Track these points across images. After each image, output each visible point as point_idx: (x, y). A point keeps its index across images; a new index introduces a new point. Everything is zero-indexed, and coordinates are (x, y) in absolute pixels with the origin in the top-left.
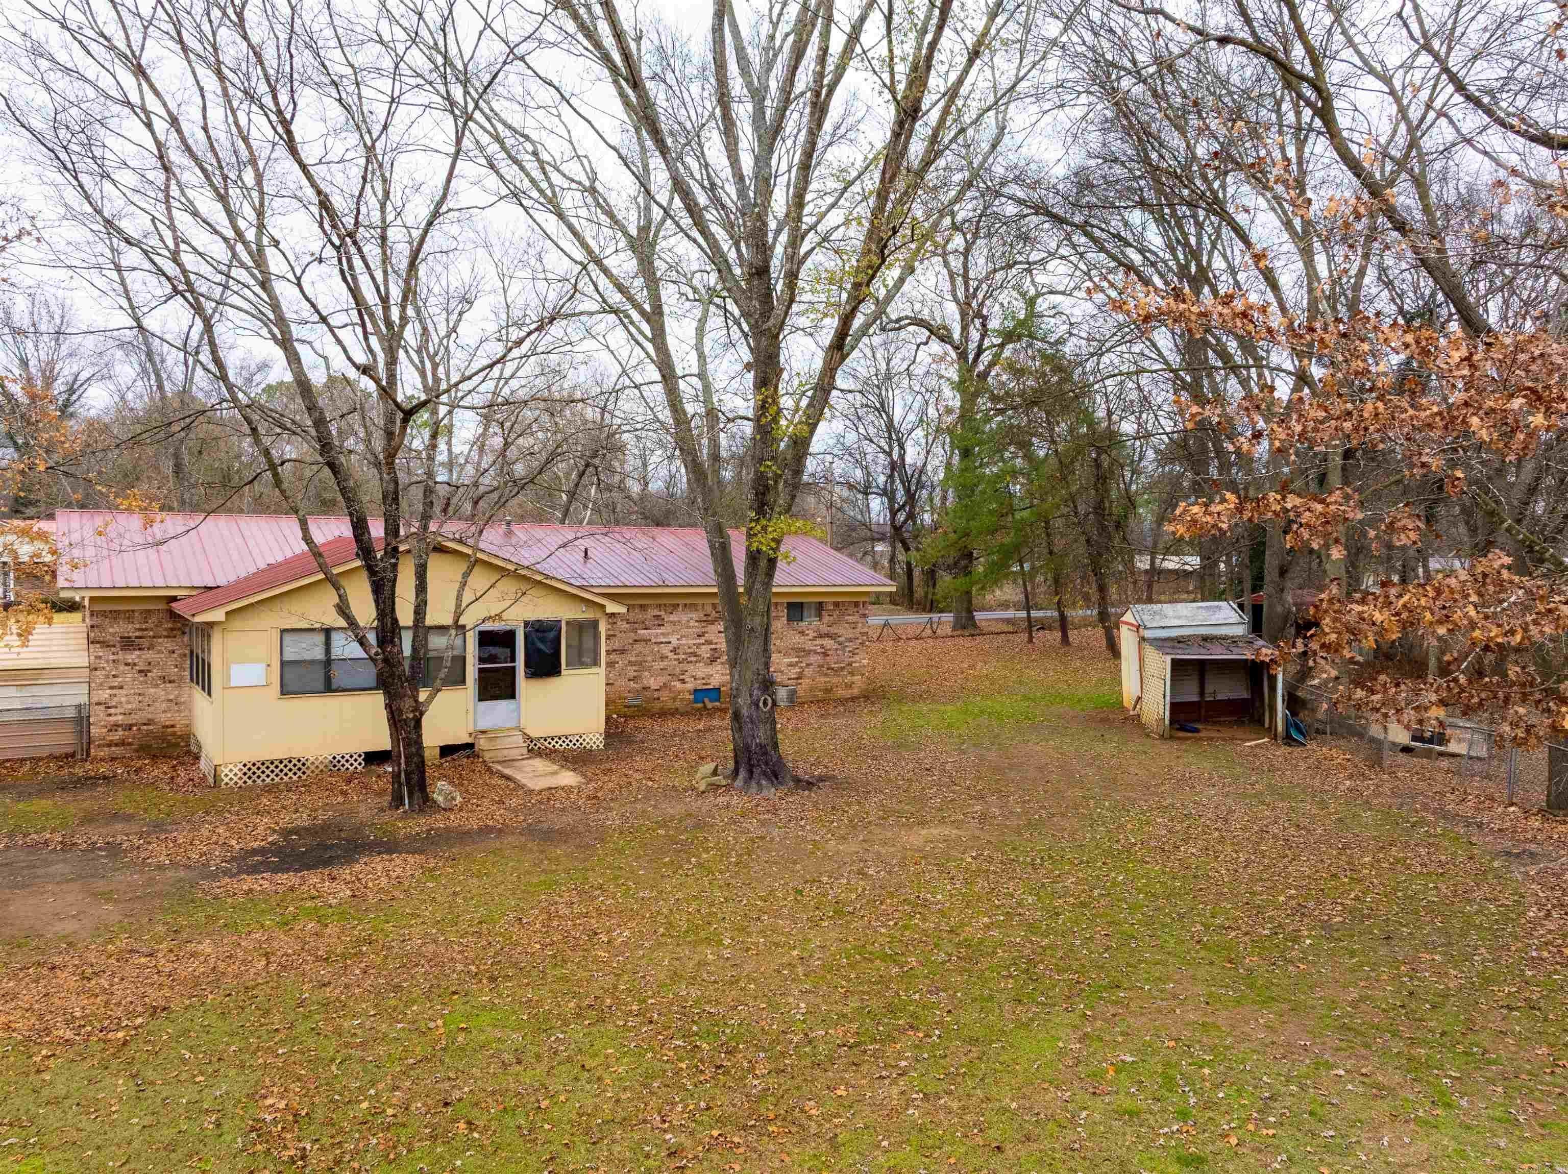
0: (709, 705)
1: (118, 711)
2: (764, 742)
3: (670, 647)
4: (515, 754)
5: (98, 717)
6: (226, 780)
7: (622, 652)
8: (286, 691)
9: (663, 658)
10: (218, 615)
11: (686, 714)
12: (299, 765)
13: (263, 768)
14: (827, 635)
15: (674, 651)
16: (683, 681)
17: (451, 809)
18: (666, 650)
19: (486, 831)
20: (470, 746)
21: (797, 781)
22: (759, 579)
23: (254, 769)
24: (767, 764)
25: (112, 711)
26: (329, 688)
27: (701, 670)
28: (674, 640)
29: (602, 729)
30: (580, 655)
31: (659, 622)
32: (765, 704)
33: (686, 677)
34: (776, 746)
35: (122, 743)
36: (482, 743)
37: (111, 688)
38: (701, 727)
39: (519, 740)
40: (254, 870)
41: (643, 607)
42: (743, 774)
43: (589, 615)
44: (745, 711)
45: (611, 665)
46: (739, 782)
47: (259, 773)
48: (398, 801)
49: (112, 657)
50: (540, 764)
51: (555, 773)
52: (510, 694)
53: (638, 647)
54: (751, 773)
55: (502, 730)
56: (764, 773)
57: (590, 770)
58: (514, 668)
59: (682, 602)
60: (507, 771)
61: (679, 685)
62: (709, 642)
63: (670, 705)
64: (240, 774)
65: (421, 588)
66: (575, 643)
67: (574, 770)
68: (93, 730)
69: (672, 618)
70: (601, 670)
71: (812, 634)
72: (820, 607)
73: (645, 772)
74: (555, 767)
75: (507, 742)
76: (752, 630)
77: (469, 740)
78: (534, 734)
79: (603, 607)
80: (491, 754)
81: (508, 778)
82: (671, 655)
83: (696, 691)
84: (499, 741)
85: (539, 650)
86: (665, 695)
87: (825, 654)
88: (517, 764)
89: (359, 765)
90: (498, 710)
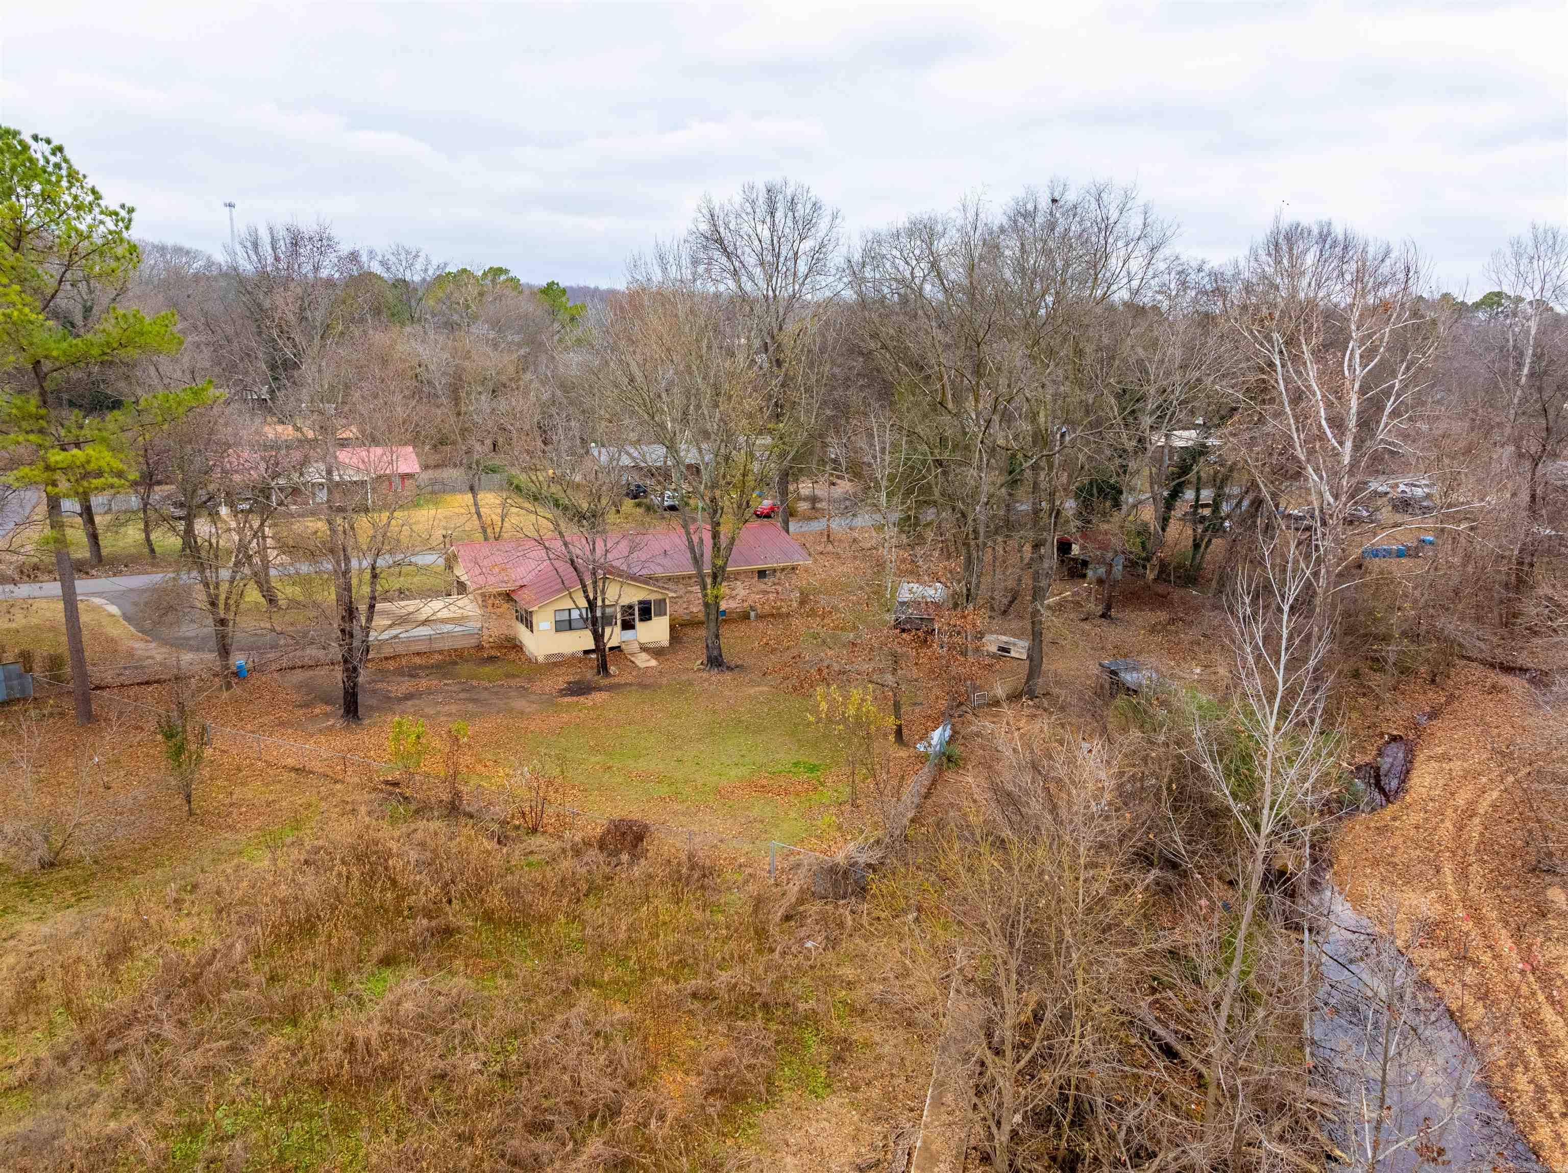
1: (492, 630)
2: (716, 655)
4: (635, 650)
5: (486, 634)
6: (539, 660)
8: (557, 631)
10: (535, 607)
12: (562, 655)
13: (551, 656)
14: (778, 585)
17: (616, 675)
19: (626, 684)
20: (620, 648)
21: (728, 668)
23: (548, 657)
24: (718, 662)
25: (490, 631)
26: (571, 629)
29: (668, 640)
30: (659, 613)
34: (721, 656)
35: (495, 643)
36: (623, 646)
37: (489, 623)
39: (636, 646)
40: (565, 695)
42: (709, 665)
43: (662, 596)
45: (670, 616)
46: (708, 668)
48: (599, 673)
49: (488, 611)
50: (644, 656)
51: (649, 660)
52: (633, 628)
54: (712, 665)
55: (630, 642)
56: (717, 667)
57: (661, 658)
58: (634, 618)
60: (632, 658)
64: (544, 658)
66: (657, 608)
67: (657, 658)
68: (484, 638)
70: (667, 618)
71: (770, 584)
72: (774, 571)
73: (680, 657)
74: (650, 657)
75: (632, 646)
77: (620, 645)
78: (642, 643)
80: (627, 651)
81: (633, 661)
84: (629, 646)
85: (644, 611)
87: (777, 593)
88: (636, 655)
89: (581, 655)
90: (629, 634)
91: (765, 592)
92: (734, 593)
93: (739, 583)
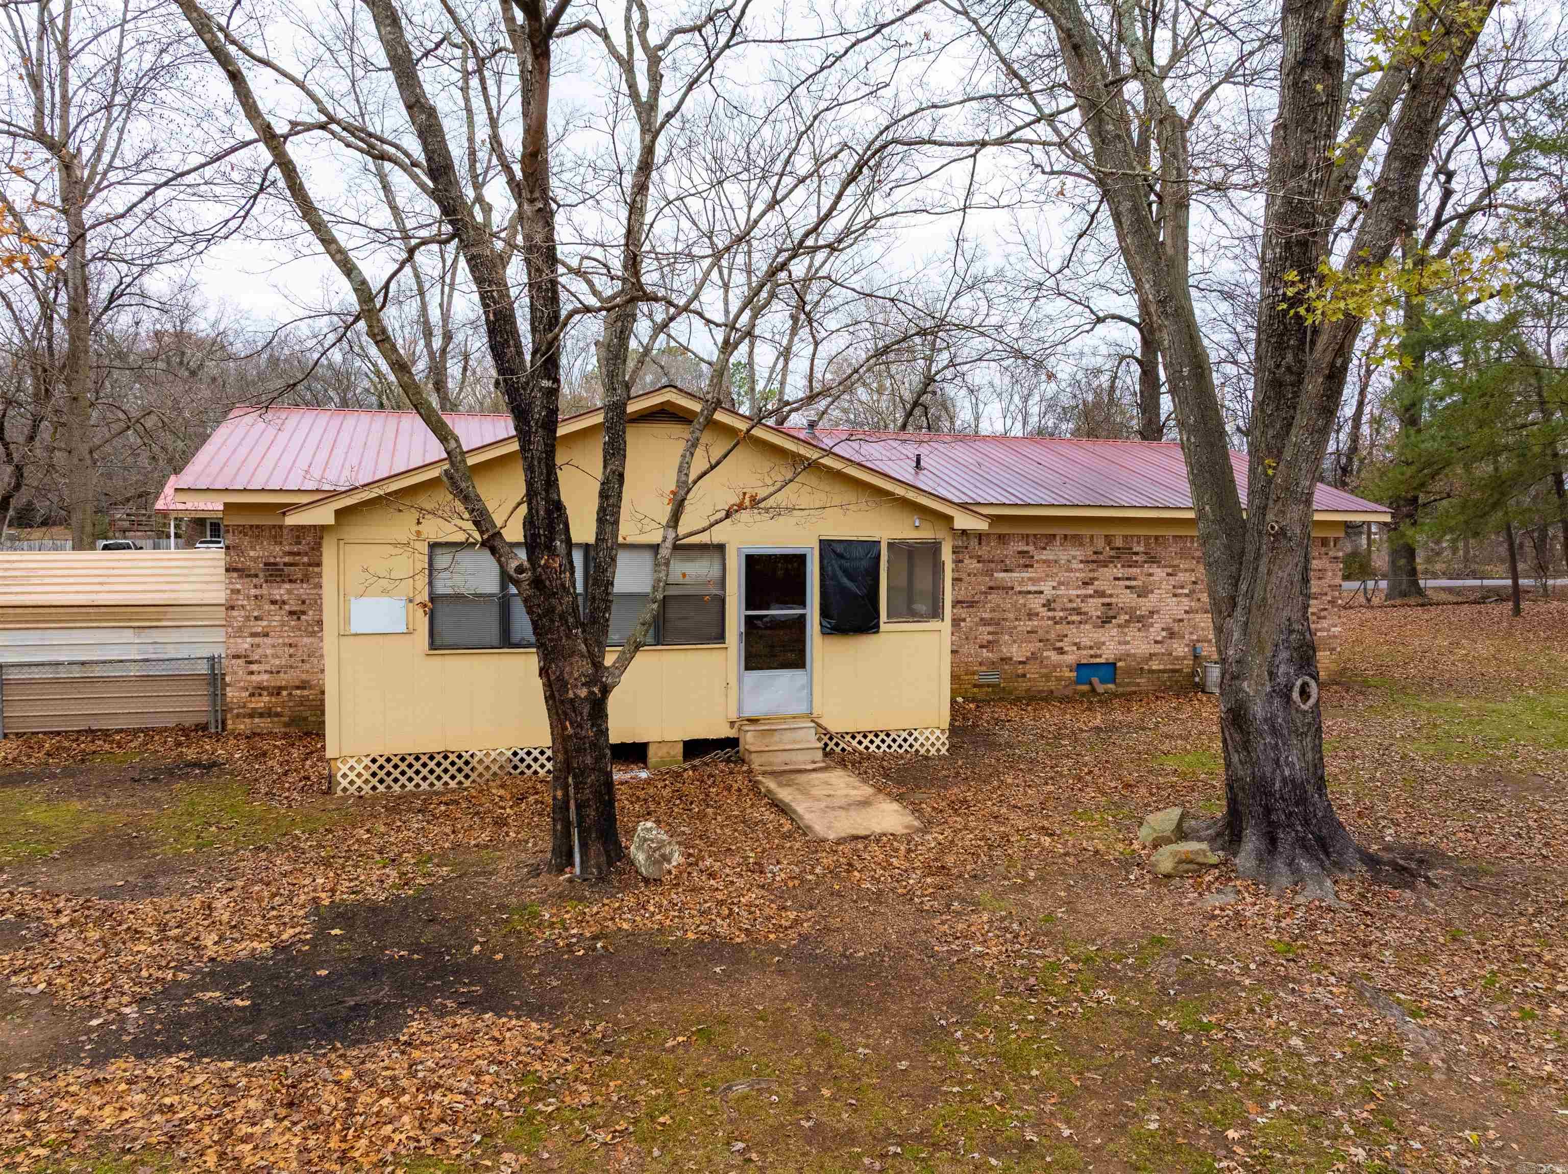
0: (1100, 688)
1: (262, 667)
2: (1300, 775)
3: (1042, 600)
4: (801, 760)
5: (236, 673)
6: (344, 783)
7: (971, 604)
8: (437, 642)
9: (1031, 615)
10: (324, 515)
11: (1066, 700)
12: (460, 763)
13: (403, 766)
15: (1048, 605)
16: (1061, 651)
17: (658, 881)
18: (1036, 603)
19: (709, 949)
20: (732, 743)
21: (1372, 861)
22: (1301, 420)
23: (389, 767)
24: (1306, 823)
25: (254, 667)
26: (506, 640)
27: (1087, 635)
28: (1047, 588)
29: (945, 723)
30: (910, 601)
31: (1026, 561)
32: (1304, 693)
33: (1065, 644)
34: (1321, 783)
35: (267, 713)
36: (750, 740)
37: (254, 635)
38: (1098, 722)
39: (809, 738)
42: (1251, 842)
43: (926, 533)
44: (1258, 710)
45: (956, 622)
46: (1245, 859)
47: (396, 773)
48: (561, 855)
49: (253, 592)
50: (841, 782)
51: (865, 803)
52: (797, 659)
53: (994, 598)
54: (1272, 841)
55: (784, 719)
56: (1302, 842)
57: (929, 800)
58: (803, 617)
59: (1060, 531)
60: (784, 794)
61: (1054, 656)
62: (1100, 594)
63: (1042, 685)
64: (366, 775)
66: (903, 582)
67: (899, 798)
68: (230, 693)
69: (1047, 555)
70: (945, 628)
73: (1028, 811)
74: (867, 791)
75: (786, 740)
76: (1283, 531)
77: (731, 733)
78: (834, 727)
79: (949, 519)
80: (764, 758)
81: (781, 808)
82: (1043, 612)
83: (1080, 666)
84: (777, 737)
85: (843, 590)
86: (1033, 670)
88: (802, 778)
90: (775, 689)
92: (1146, 604)
93: (1159, 573)
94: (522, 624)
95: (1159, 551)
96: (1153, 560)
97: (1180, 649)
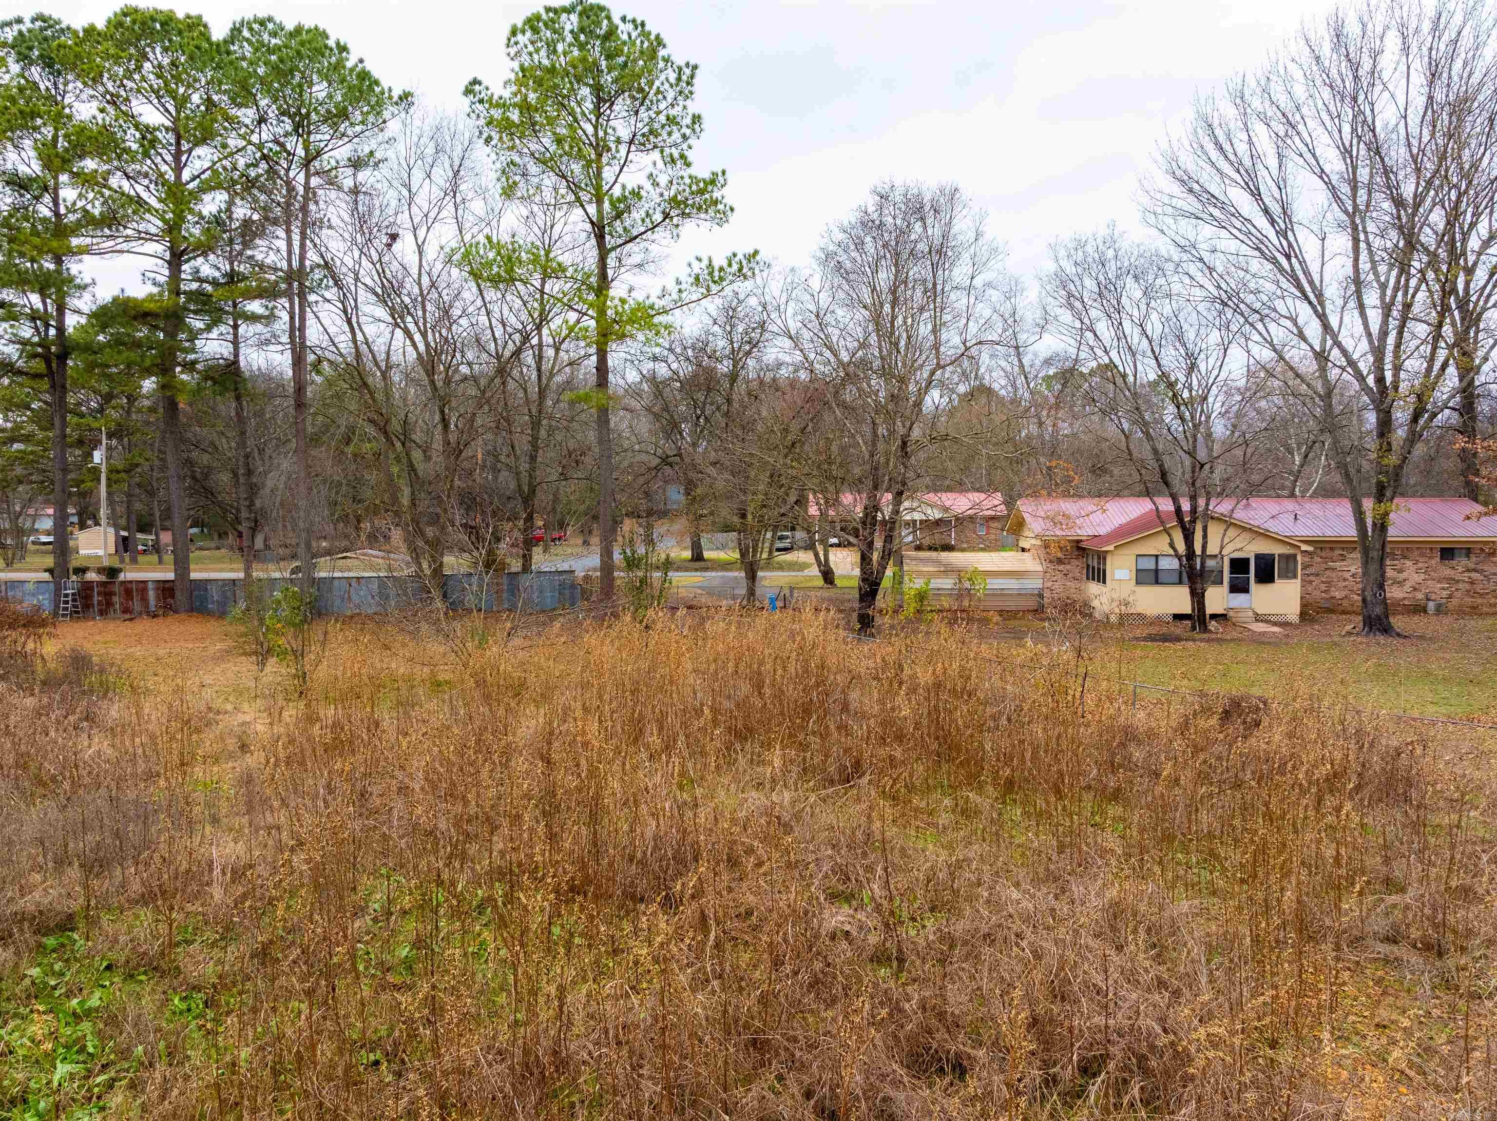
1: (1055, 592)
2: (1379, 614)
4: (1248, 620)
5: (1047, 594)
7: (1317, 575)
8: (1138, 582)
9: (1345, 580)
10: (1111, 548)
12: (1143, 617)
13: (1127, 617)
14: (1475, 570)
17: (1217, 633)
18: (1347, 575)
19: (1234, 639)
20: (1225, 615)
21: (1398, 635)
23: (1124, 617)
24: (1381, 625)
25: (1053, 592)
26: (1157, 582)
28: (1353, 569)
29: (1298, 614)
30: (1286, 573)
31: (1343, 558)
32: (1380, 595)
34: (1386, 616)
36: (1231, 614)
37: (1052, 581)
39: (1251, 614)
40: (1142, 640)
41: (1332, 549)
42: (1366, 629)
43: (1291, 551)
44: (1368, 598)
45: (1304, 581)
46: (1364, 633)
47: (1125, 619)
48: (1193, 628)
49: (1053, 567)
50: (1261, 624)
51: (1269, 628)
52: (1246, 590)
53: (1327, 572)
54: (1371, 629)
55: (1242, 608)
56: (1379, 629)
57: (1288, 628)
58: (1249, 578)
60: (1245, 626)
63: (1350, 609)
64: (1118, 618)
65: (1205, 536)
66: (1283, 566)
67: (1281, 628)
68: (1047, 599)
69: (1352, 556)
70: (1298, 581)
71: (1460, 569)
72: (1468, 552)
73: (1317, 629)
74: (1269, 625)
75: (1244, 614)
76: (1373, 557)
77: (1225, 612)
78: (1259, 611)
79: (1299, 547)
80: (1236, 620)
81: (1246, 629)
84: (1240, 614)
85: (1262, 569)
86: (1345, 602)
87: (1472, 583)
88: (1250, 623)
89: (1170, 619)
90: (1239, 600)
91: (1451, 580)
92: (1402, 576)
93: (1408, 563)
94: (1185, 578)
95: (1407, 553)
96: (1405, 558)
97: (1420, 596)
